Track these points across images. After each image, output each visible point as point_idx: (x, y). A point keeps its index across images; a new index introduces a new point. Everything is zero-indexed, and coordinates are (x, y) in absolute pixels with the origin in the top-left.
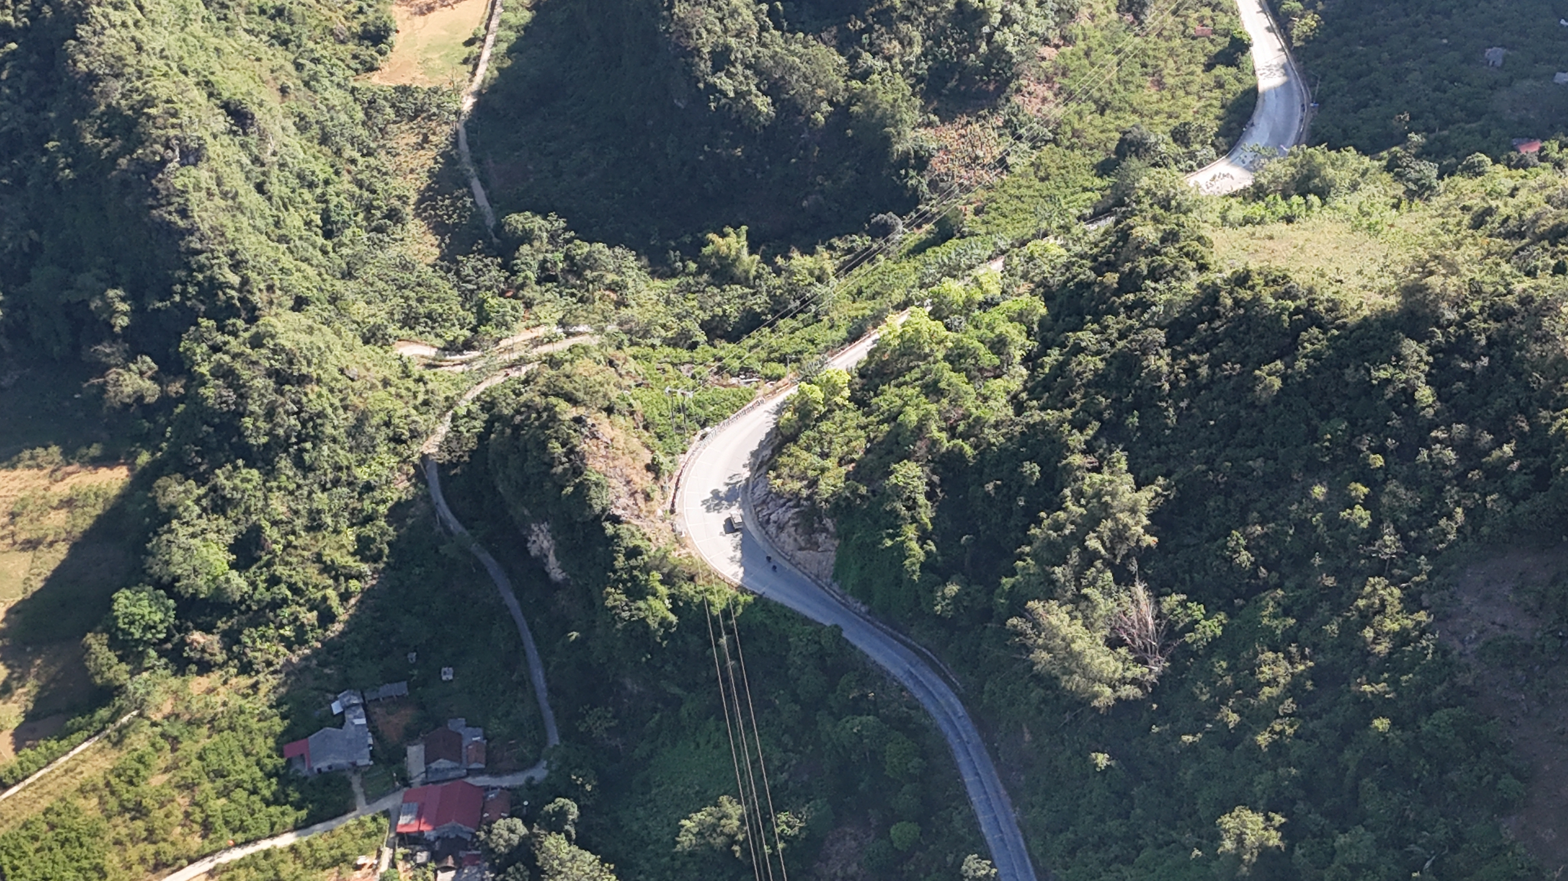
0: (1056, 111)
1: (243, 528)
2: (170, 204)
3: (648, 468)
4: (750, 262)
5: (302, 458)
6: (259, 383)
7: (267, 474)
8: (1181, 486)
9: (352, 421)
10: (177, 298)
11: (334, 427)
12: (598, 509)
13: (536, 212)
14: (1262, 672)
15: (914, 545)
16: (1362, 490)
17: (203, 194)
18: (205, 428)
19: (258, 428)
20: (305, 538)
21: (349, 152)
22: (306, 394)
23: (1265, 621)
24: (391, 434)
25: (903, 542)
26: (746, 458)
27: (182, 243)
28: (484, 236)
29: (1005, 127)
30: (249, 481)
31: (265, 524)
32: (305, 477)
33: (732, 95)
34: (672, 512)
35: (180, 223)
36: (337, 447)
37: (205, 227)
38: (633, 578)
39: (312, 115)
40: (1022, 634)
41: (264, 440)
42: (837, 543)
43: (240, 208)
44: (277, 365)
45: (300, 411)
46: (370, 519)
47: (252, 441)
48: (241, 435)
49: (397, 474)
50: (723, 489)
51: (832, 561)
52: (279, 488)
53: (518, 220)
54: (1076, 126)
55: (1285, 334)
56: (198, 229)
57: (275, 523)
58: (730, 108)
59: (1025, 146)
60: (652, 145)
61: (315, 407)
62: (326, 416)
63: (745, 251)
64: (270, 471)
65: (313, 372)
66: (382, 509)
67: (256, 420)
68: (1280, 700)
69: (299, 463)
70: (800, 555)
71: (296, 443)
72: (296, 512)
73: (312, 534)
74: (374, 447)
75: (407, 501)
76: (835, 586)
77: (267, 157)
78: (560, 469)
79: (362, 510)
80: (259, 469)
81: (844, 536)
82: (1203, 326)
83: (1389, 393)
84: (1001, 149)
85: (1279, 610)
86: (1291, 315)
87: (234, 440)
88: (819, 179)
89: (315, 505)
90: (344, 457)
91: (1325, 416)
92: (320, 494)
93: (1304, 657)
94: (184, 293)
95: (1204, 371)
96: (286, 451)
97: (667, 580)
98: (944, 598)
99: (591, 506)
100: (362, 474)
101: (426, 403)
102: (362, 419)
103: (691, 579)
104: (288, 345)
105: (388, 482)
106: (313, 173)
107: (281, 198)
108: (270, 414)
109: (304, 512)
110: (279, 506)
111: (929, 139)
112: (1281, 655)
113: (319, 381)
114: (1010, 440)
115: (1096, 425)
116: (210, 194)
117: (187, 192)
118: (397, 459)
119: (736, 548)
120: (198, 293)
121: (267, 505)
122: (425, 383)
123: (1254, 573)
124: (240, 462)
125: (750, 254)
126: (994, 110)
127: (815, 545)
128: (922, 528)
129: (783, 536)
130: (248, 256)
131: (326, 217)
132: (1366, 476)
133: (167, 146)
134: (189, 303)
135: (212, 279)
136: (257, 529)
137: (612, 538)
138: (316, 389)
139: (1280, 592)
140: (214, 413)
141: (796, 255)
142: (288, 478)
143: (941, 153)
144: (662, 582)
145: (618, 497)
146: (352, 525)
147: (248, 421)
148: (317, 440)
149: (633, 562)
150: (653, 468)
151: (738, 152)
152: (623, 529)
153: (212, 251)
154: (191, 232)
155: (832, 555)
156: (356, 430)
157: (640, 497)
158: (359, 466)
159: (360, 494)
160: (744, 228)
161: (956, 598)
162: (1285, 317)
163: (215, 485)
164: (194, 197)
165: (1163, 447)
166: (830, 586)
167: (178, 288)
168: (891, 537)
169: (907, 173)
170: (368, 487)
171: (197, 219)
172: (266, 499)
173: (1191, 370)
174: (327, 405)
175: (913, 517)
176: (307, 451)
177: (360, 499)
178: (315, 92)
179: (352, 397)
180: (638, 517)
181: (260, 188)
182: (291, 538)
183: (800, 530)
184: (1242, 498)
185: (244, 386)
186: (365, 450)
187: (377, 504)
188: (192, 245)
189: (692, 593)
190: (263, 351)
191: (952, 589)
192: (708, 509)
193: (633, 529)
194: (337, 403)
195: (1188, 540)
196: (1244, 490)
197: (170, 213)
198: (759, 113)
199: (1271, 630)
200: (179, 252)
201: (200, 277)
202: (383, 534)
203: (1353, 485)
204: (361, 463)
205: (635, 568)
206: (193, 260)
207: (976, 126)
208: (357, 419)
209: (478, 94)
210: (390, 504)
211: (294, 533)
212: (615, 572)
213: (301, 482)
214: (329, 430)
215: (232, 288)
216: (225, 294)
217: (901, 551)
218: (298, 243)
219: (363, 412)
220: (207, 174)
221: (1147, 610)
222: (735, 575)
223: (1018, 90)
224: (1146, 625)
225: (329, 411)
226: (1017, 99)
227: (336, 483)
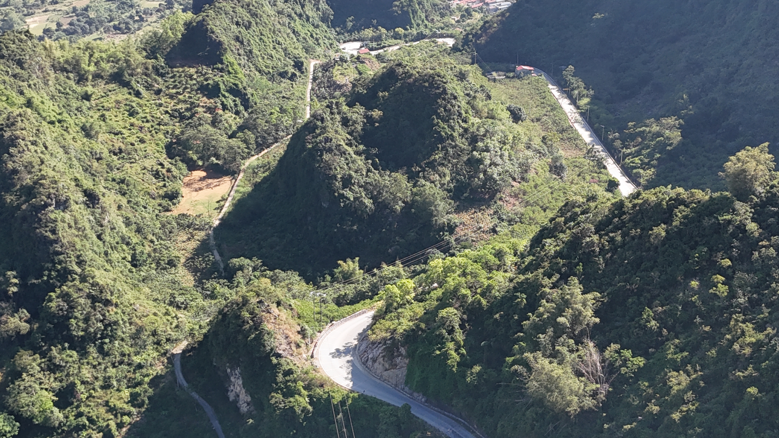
0: (520, 209)
1: (64, 384)
2: (47, 226)
3: (299, 332)
4: (359, 274)
5: (103, 348)
6: (82, 301)
7: (81, 355)
8: (611, 296)
9: (134, 331)
10: (45, 278)
11: (123, 333)
12: (268, 348)
13: (246, 257)
14: (671, 381)
15: (453, 352)
16: (721, 278)
17: (66, 225)
18: (48, 325)
19: (79, 326)
20: (100, 392)
21: (150, 237)
22: (108, 311)
23: (670, 356)
24: (155, 340)
25: (447, 351)
26: (355, 336)
27: (51, 248)
28: (218, 271)
29: (494, 214)
30: (71, 357)
31: (78, 382)
32: (103, 359)
33: (352, 199)
34: (312, 357)
35: (51, 236)
36: (124, 344)
37: (65, 241)
38: (287, 387)
39: (133, 220)
40: (521, 375)
41: (81, 333)
42: (407, 361)
43: (85, 237)
44: (94, 293)
45: (104, 319)
46: (139, 384)
47: (74, 333)
48: (69, 330)
49: (157, 362)
50: (342, 349)
51: (405, 374)
52: (88, 363)
53: (236, 261)
54: (531, 215)
55: (665, 213)
56: (61, 241)
57: (83, 383)
58: (351, 205)
59: (505, 224)
60: (310, 228)
61: (113, 318)
62: (119, 325)
63: (357, 268)
64: (83, 354)
65: (114, 300)
66: (147, 379)
67: (78, 322)
68: (685, 391)
69: (101, 350)
70: (386, 373)
71: (100, 339)
72: (96, 378)
73: (104, 391)
74: (145, 346)
75: (161, 375)
76: (407, 389)
77: (105, 222)
78: (247, 326)
79: (135, 379)
80: (77, 352)
81: (411, 355)
82: (617, 219)
83: (731, 229)
84: (493, 224)
85: (678, 350)
86: (667, 202)
87: (65, 333)
88: (397, 238)
89: (108, 374)
90: (127, 349)
91: (693, 248)
92: (111, 369)
93: (696, 371)
94: (49, 276)
95: (619, 238)
96: (94, 343)
97: (307, 387)
98: (472, 374)
99: (264, 346)
100: (137, 359)
101: (177, 327)
102: (140, 330)
103: (322, 386)
104: (101, 283)
105: (151, 365)
106: (129, 238)
107: (110, 244)
108: (87, 320)
109: (101, 378)
110: (87, 373)
111: (455, 218)
112: (681, 372)
113: (116, 305)
114: (507, 292)
115: (558, 276)
116: (70, 227)
117: (56, 221)
118: (158, 354)
119: (348, 373)
120: (57, 276)
121: (80, 372)
122: (178, 319)
123: (660, 334)
124: (66, 345)
125: (359, 269)
126: (489, 206)
127: (394, 366)
128: (457, 344)
129: (376, 365)
130: (86, 258)
131: (134, 257)
132: (722, 271)
133: (49, 197)
134: (51, 281)
135: (65, 269)
136: (73, 385)
137: (276, 365)
138: (115, 310)
139: (677, 341)
140: (54, 315)
141: (384, 266)
142: (94, 358)
143: (461, 226)
144: (305, 388)
145: (281, 344)
146: (128, 387)
147: (73, 321)
148: (113, 338)
149: (288, 378)
150: (302, 333)
151: (355, 227)
152: (283, 361)
153: (67, 253)
154: (56, 241)
155: (404, 371)
156: (136, 336)
157: (293, 345)
158: (136, 355)
159: (134, 370)
160: (357, 259)
161: (479, 374)
162: (664, 203)
163: (50, 357)
164: (60, 225)
165: (598, 281)
166: (403, 389)
167: (46, 273)
168: (440, 349)
169: (443, 234)
170: (140, 366)
171: (60, 235)
172: (79, 368)
173: (612, 241)
174: (120, 319)
175: (452, 338)
176: (106, 343)
177: (134, 372)
178: (136, 211)
179: (135, 318)
180: (292, 355)
181: (99, 237)
182: (92, 391)
183: (386, 359)
184: (648, 295)
185: (73, 301)
186: (141, 348)
187: (144, 377)
188: (56, 249)
189: (321, 393)
190: (86, 284)
191: (477, 369)
192: (333, 357)
193: (289, 361)
194: (126, 319)
195: (617, 324)
196: (649, 291)
197: (46, 231)
198: (367, 207)
199: (674, 361)
200: (48, 253)
201: (59, 267)
202: (146, 391)
203: (714, 277)
204: (137, 353)
205: (288, 381)
206: (56, 259)
207: (480, 214)
208: (137, 330)
209: (222, 219)
210: (151, 377)
211: (94, 389)
212: (277, 384)
213: (101, 361)
214: (120, 333)
215: (76, 274)
216: (71, 277)
217: (446, 356)
218: (116, 263)
219: (141, 327)
220: (69, 217)
221: (596, 357)
222: (348, 385)
223: (501, 199)
224: (596, 365)
225: (121, 322)
226: (500, 203)
227: (121, 363)
